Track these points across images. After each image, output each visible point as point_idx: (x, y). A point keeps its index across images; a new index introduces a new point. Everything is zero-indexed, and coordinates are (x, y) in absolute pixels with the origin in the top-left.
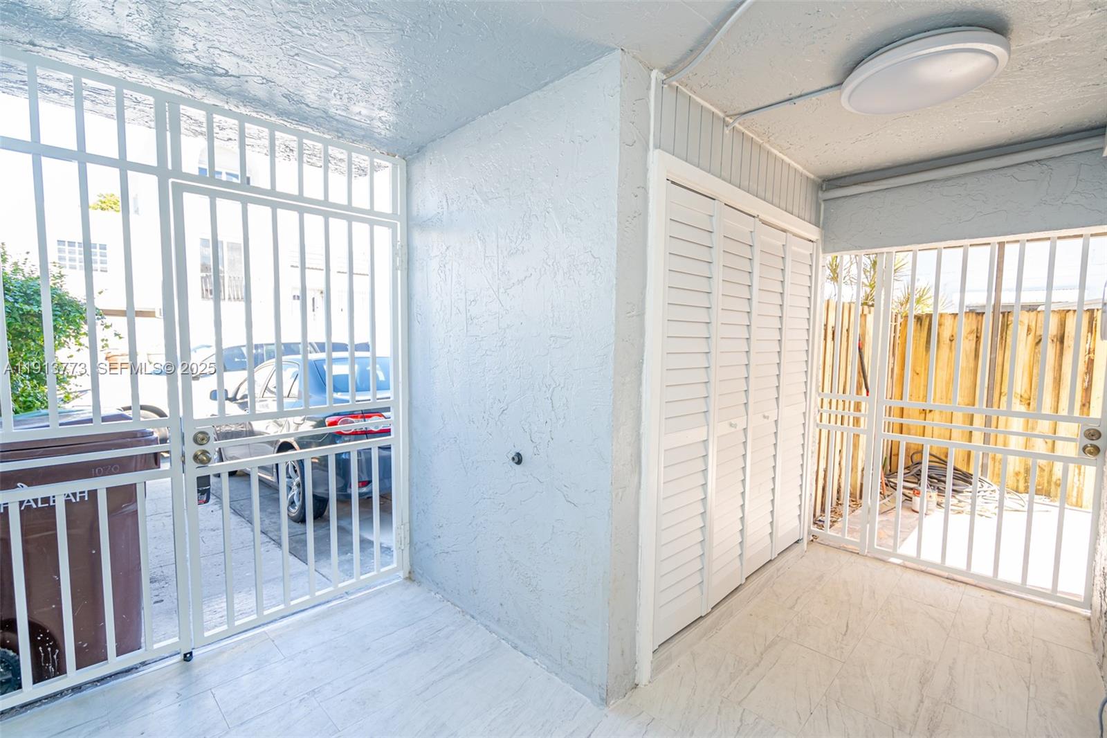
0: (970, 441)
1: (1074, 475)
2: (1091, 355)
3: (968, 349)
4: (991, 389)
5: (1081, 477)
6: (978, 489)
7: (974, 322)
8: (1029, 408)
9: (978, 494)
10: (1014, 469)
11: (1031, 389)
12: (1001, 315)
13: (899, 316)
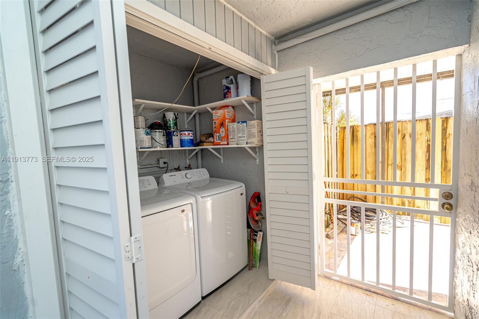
0: (375, 192)
1: (425, 205)
2: (429, 142)
3: (371, 143)
4: (383, 162)
5: (428, 205)
6: (380, 218)
7: (373, 128)
8: (402, 171)
9: (380, 221)
10: (397, 203)
11: (402, 161)
12: (385, 125)
13: (338, 128)
